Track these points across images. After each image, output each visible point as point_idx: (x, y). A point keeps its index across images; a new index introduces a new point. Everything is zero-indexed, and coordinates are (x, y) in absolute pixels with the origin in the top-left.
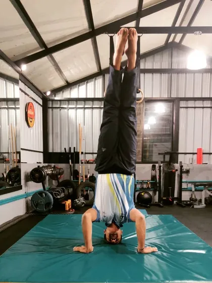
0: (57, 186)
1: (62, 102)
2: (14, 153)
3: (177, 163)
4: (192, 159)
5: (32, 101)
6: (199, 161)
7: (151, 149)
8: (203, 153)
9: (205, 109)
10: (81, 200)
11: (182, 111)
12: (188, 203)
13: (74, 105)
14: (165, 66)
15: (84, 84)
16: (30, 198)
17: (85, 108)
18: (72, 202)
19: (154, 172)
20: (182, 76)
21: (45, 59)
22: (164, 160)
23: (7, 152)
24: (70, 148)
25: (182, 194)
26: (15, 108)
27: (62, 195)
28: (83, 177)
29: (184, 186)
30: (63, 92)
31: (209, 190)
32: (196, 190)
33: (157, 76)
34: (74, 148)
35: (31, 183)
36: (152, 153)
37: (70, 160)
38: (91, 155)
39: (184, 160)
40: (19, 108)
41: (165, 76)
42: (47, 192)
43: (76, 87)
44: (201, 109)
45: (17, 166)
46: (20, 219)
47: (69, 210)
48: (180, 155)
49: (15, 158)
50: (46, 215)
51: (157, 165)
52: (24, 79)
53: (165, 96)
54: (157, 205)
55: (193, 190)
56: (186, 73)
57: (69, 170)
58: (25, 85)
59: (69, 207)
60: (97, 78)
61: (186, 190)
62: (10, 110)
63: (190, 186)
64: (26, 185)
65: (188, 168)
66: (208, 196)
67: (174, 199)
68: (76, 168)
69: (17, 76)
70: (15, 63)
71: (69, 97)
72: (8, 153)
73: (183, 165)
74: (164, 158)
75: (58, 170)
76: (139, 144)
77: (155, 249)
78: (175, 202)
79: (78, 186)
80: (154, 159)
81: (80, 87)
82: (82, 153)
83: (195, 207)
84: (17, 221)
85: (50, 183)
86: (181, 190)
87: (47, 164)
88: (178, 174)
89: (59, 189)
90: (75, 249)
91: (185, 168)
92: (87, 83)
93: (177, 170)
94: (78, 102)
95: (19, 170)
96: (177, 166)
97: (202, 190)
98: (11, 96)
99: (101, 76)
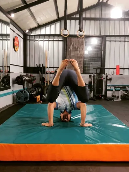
0: (32, 87)
1: (36, 37)
2: (6, 67)
3: (104, 74)
4: (113, 72)
5: (17, 36)
6: (118, 73)
7: (89, 65)
8: (120, 69)
9: (121, 42)
10: (45, 96)
11: (107, 43)
12: (111, 98)
13: (42, 38)
14: (98, 16)
15: (49, 26)
16: (15, 94)
17: (49, 41)
18: (41, 97)
19: (90, 79)
20: (108, 22)
21: (26, 11)
22: (97, 72)
23: (1, 66)
24: (40, 64)
25: (107, 93)
26: (7, 40)
27: (35, 92)
28: (47, 82)
29: (108, 88)
30: (36, 31)
31: (123, 91)
32: (115, 90)
33: (92, 22)
34: (43, 64)
35: (16, 85)
36: (89, 68)
37: (40, 72)
38: (52, 69)
39: (109, 72)
40: (9, 40)
41: (98, 22)
42: (26, 91)
43: (44, 28)
44: (119, 42)
45: (8, 75)
46: (9, 107)
47: (39, 102)
48: (106, 69)
49: (6, 70)
50: (25, 105)
51: (92, 75)
52: (13, 22)
53: (98, 34)
54: (91, 99)
55: (114, 90)
56: (110, 21)
57: (39, 77)
58: (13, 26)
59: (39, 100)
60: (57, 22)
61: (110, 90)
62: (4, 41)
63: (112, 88)
64: (13, 86)
65: (111, 77)
66: (122, 94)
67: (102, 96)
68: (43, 77)
69: (8, 20)
70: (8, 13)
71: (39, 34)
72: (2, 67)
73: (108, 75)
74: (97, 71)
75: (32, 78)
76: (81, 62)
77: (91, 125)
78: (103, 97)
79: (44, 87)
80: (91, 72)
81: (46, 28)
82: (47, 67)
83: (115, 100)
84: (7, 108)
85: (28, 85)
86: (106, 90)
87: (26, 74)
88: (105, 81)
89: (33, 89)
90: (43, 124)
91: (109, 77)
92: (51, 25)
93: (104, 78)
94: (45, 37)
95: (9, 77)
96: (104, 76)
97: (119, 91)
98: (4, 32)
99: (59, 22)
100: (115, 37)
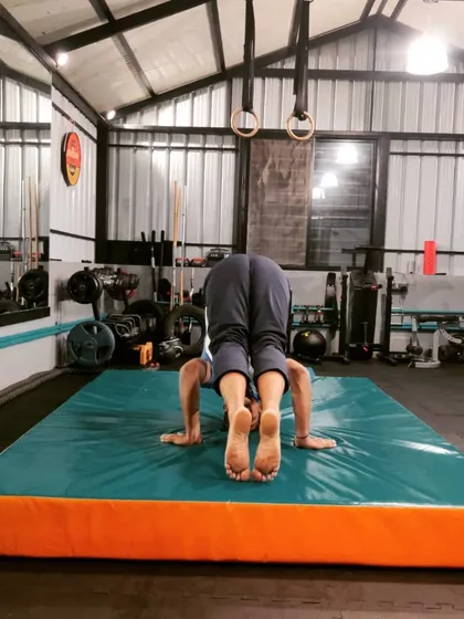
0: (124, 313)
1: (139, 134)
2: (33, 239)
3: (382, 271)
4: (414, 263)
5: (76, 130)
6: (429, 268)
7: (325, 239)
8: (438, 252)
9: (443, 158)
10: (173, 345)
11: (394, 161)
12: (404, 356)
13: (164, 141)
14: (361, 64)
15: (188, 97)
16: (65, 335)
17: (187, 149)
18: (156, 348)
19: (331, 289)
20: (395, 87)
21: (109, 43)
22: (354, 264)
23: (17, 236)
24: (154, 233)
25: (391, 338)
26: (38, 145)
27: (135, 331)
28: (178, 294)
29: (395, 320)
30: (142, 114)
31: (449, 331)
32: (420, 330)
33: (342, 86)
34: (163, 232)
35: (70, 305)
36: (328, 248)
37: (153, 259)
38: (197, 249)
39: (398, 266)
40: (48, 144)
41: (360, 88)
42: (103, 324)
43: (170, 103)
44: (435, 158)
45: (41, 267)
46: (43, 379)
47: (148, 364)
48: (386, 254)
49: (34, 250)
50: (98, 374)
51: (338, 274)
52: (63, 84)
53: (359, 127)
54: (336, 359)
55: (415, 329)
56: (404, 82)
57: (150, 280)
58: (64, 95)
59: (148, 358)
60: (216, 86)
61: (399, 329)
62: (27, 149)
63: (407, 320)
64: (58, 308)
65: (404, 283)
66: (445, 343)
67: (372, 347)
68: (165, 276)
69: (46, 77)
70: (44, 48)
71: (154, 124)
72: (20, 239)
73: (393, 274)
74: (354, 259)
75: (126, 279)
76: (300, 228)
78: (375, 353)
79: (168, 314)
80: (332, 262)
81: (178, 104)
82: (179, 244)
83: (418, 365)
84: (38, 382)
85: (109, 306)
86: (388, 329)
87: (102, 266)
88: (383, 296)
89: (127, 318)
90: (165, 438)
91: (397, 282)
92: (194, 95)
93: (380, 286)
94: (174, 135)
95: (46, 276)
96: (381, 277)
97: (433, 331)
98: (30, 118)
99: (225, 83)
100: (423, 140)
